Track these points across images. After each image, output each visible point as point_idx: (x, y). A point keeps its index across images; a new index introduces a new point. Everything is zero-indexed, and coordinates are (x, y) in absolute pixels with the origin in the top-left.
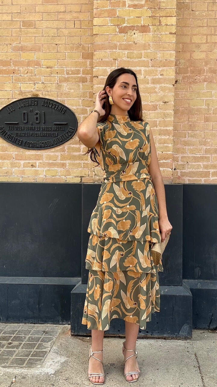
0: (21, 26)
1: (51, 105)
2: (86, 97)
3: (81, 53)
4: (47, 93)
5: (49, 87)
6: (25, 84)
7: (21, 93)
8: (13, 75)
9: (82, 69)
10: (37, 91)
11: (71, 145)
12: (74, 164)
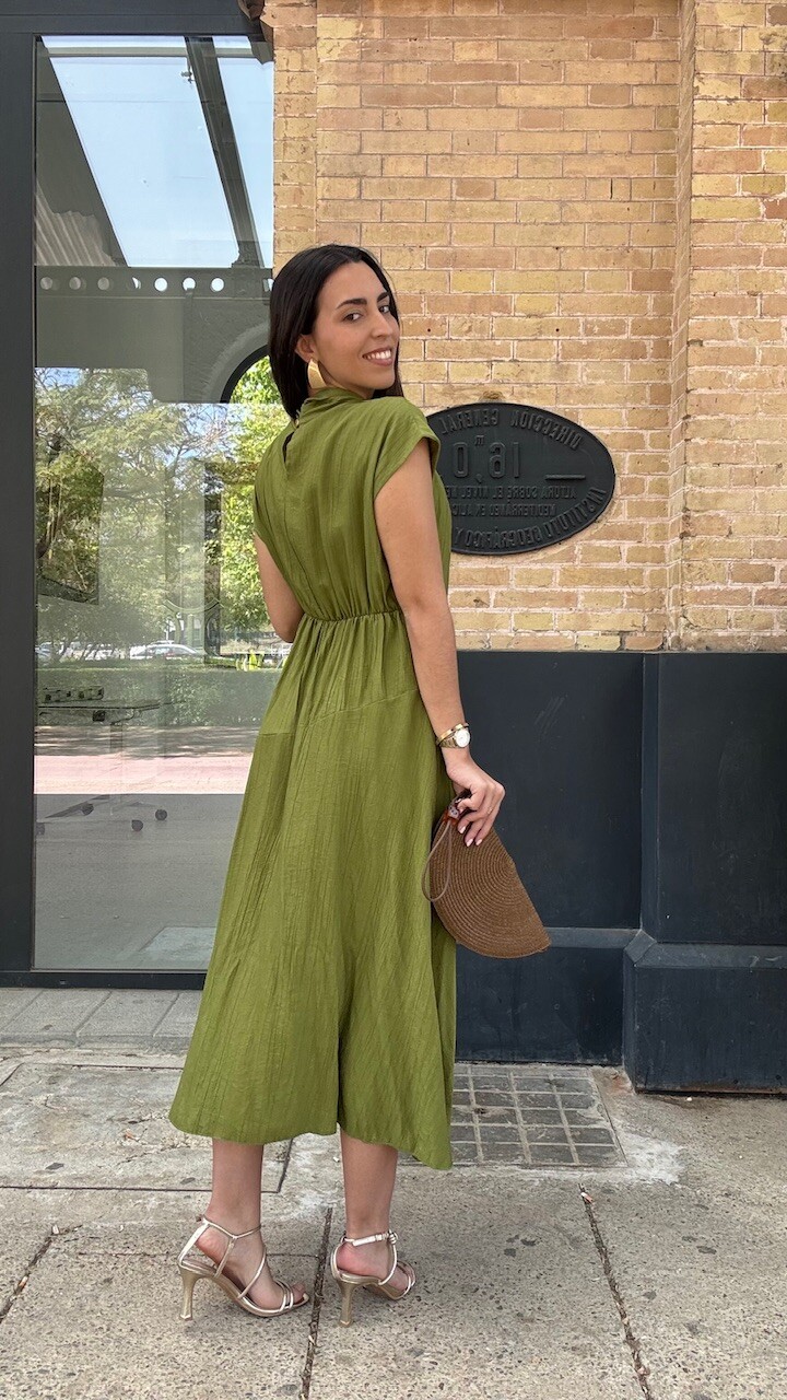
0: (454, 192)
1: (540, 425)
2: (642, 399)
3: (631, 273)
4: (526, 389)
5: (533, 371)
6: (461, 365)
7: (450, 389)
8: (427, 337)
9: (631, 319)
10: (498, 382)
11: (593, 541)
12: (600, 597)
